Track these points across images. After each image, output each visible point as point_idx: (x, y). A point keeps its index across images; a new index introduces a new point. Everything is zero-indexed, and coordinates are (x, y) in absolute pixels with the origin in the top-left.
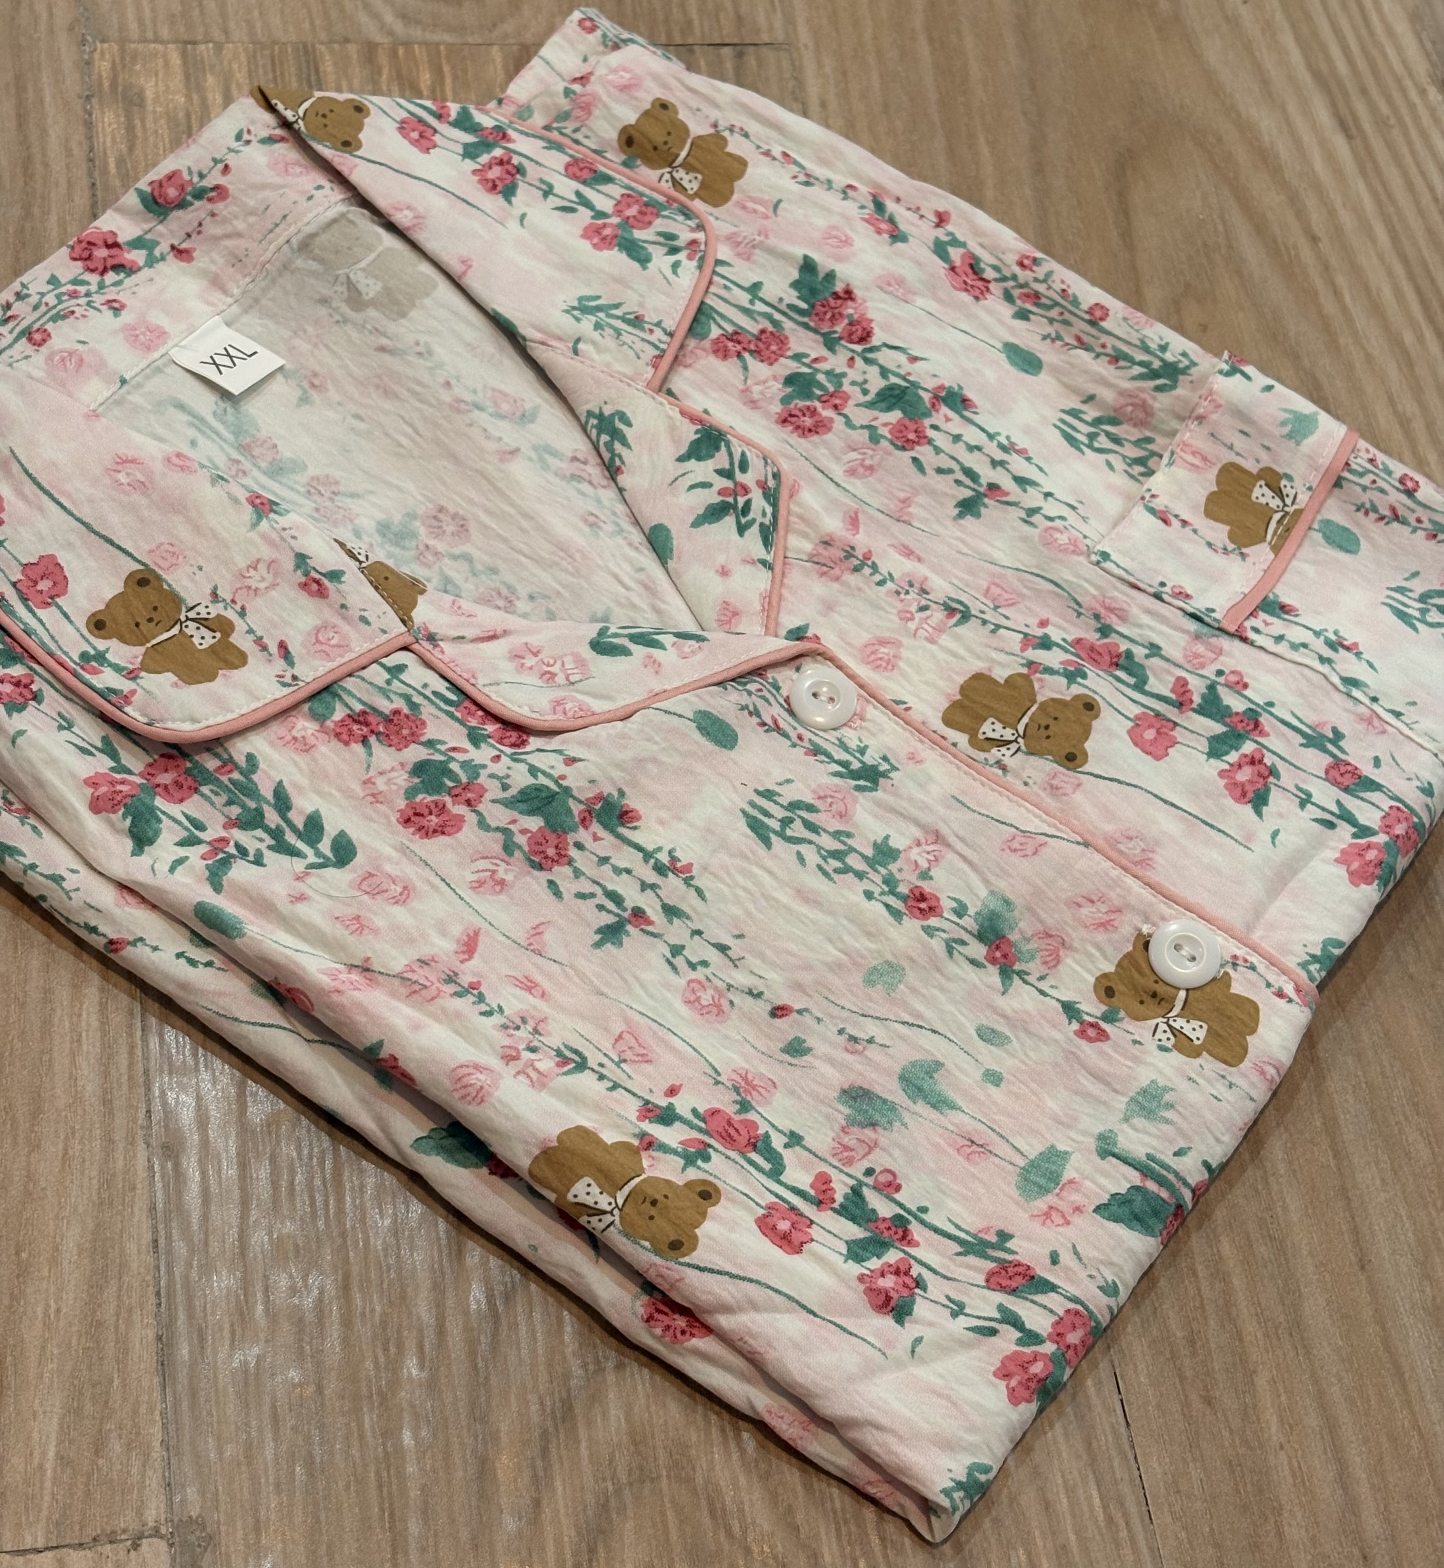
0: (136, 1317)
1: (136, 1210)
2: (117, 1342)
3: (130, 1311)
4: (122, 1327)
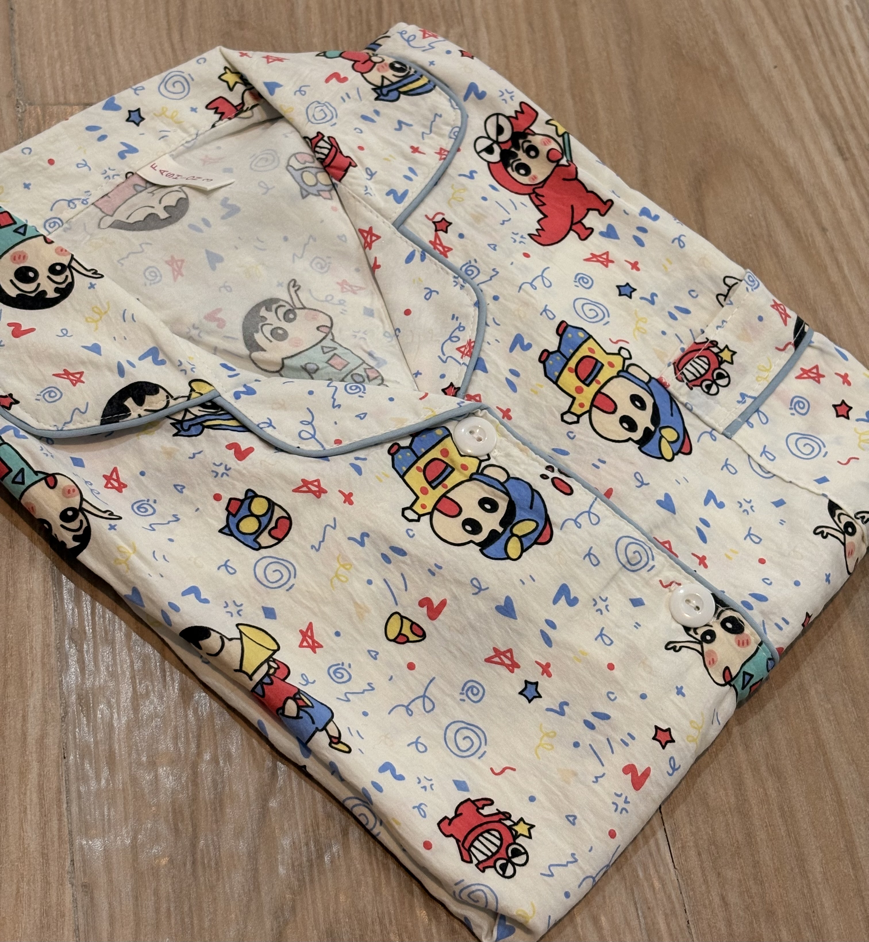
1: (65, 931)
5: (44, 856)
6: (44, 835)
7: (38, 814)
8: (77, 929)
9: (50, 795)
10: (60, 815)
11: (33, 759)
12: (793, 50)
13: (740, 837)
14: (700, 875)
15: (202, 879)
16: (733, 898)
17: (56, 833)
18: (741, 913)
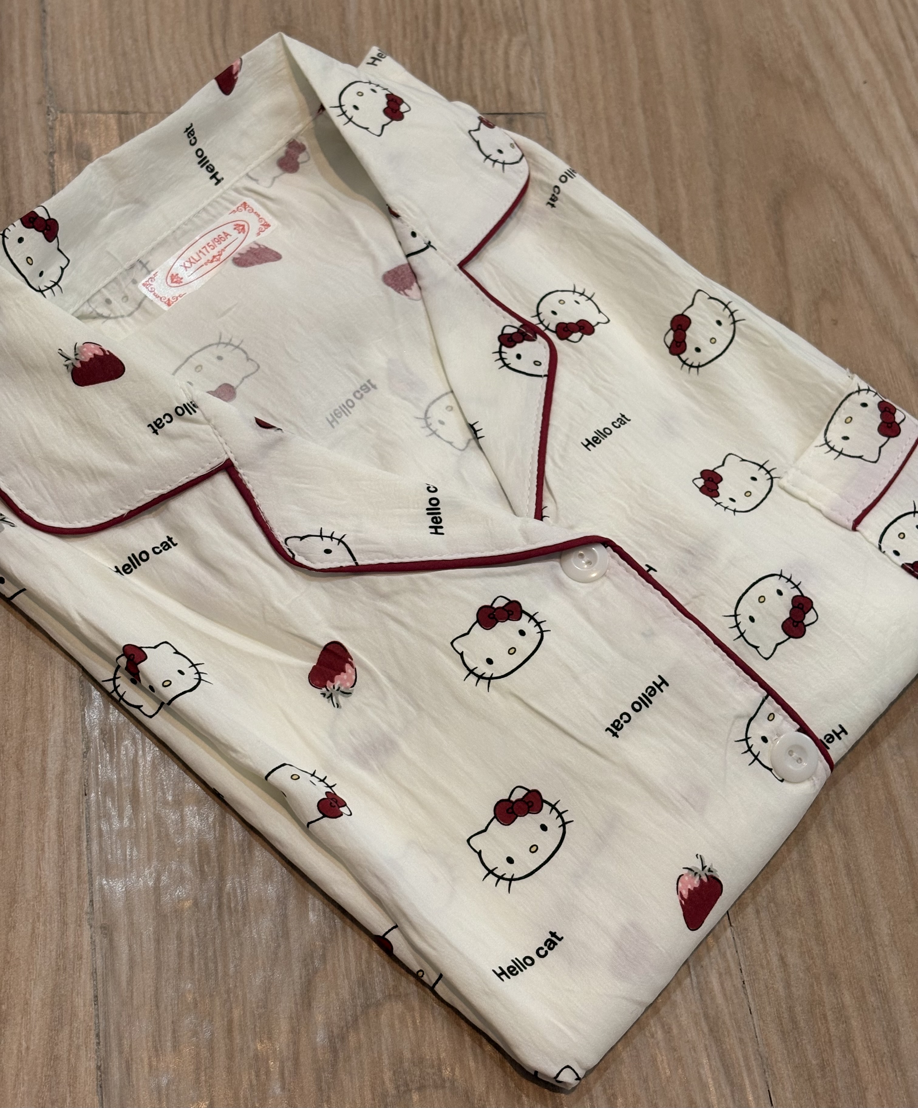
0: (83, 1052)
1: (82, 974)
2: (69, 1072)
3: (78, 1048)
4: (73, 1060)
5: (62, 895)
6: (62, 874)
7: (56, 852)
8: (94, 973)
9: (70, 833)
10: (80, 854)
11: (52, 794)
12: (884, 64)
13: (801, 895)
14: (757, 933)
15: (227, 925)
16: (793, 959)
17: (74, 871)
18: (801, 975)
